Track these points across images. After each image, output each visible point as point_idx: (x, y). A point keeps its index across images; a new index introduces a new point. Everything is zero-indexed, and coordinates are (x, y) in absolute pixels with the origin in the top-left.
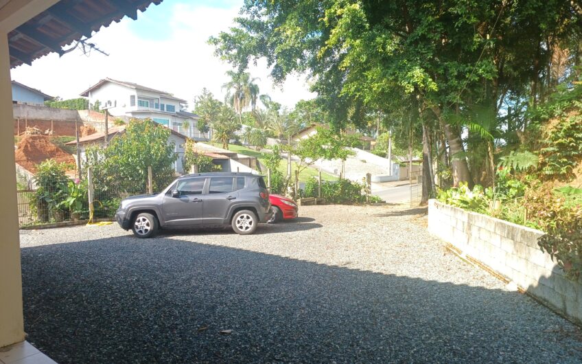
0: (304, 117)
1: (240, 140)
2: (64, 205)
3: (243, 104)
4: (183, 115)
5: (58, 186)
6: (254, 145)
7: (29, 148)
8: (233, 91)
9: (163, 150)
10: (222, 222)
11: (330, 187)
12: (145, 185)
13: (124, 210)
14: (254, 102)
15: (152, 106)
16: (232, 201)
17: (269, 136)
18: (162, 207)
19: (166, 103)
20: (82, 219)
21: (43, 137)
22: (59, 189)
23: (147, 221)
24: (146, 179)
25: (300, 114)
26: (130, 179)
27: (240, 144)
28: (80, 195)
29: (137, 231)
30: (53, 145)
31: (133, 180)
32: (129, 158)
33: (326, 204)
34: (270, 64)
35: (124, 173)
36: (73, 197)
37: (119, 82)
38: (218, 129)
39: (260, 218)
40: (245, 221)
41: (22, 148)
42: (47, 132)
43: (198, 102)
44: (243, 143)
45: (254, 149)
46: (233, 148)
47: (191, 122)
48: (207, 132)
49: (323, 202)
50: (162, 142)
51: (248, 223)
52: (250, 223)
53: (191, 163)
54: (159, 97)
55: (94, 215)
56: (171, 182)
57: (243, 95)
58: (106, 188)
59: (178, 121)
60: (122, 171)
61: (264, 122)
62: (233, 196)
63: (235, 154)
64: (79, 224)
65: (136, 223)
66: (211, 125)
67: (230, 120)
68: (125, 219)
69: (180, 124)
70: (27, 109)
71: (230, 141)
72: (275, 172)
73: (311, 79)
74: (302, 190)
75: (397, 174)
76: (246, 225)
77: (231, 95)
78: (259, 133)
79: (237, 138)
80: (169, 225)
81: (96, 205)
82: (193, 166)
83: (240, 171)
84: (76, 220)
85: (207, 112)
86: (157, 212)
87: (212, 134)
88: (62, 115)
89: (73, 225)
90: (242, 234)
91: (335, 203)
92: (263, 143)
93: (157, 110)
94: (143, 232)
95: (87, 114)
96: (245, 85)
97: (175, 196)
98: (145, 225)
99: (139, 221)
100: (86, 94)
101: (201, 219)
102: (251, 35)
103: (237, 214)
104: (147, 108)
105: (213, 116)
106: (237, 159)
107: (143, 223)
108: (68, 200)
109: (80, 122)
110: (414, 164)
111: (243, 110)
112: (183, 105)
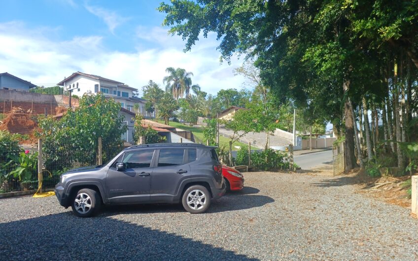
0: (224, 102)
1: (177, 118)
2: (12, 175)
3: (179, 93)
4: (135, 100)
5: (8, 156)
6: (188, 122)
7: (13, 123)
8: (172, 83)
9: (113, 121)
10: (172, 199)
11: (259, 156)
12: (95, 155)
13: (63, 185)
14: (187, 91)
15: (111, 93)
16: (184, 175)
17: (199, 116)
18: (105, 182)
19: (122, 91)
20: (31, 189)
21: (24, 115)
22: (10, 159)
23: (89, 198)
24: (97, 149)
25: (221, 100)
26: (81, 149)
27: (177, 121)
28: (30, 165)
29: (77, 208)
30: (32, 121)
31: (84, 150)
32: (80, 129)
33: (256, 170)
34: (219, 36)
35: (76, 144)
36: (23, 167)
37: (87, 75)
38: (161, 110)
39: (213, 194)
40: (197, 198)
41: (7, 123)
42: (29, 111)
43: (146, 91)
44: (180, 120)
45: (188, 125)
46: (172, 124)
47: (140, 105)
48: (152, 112)
49: (254, 169)
50: (112, 114)
51: (200, 200)
52: (203, 200)
53: (139, 135)
54: (116, 86)
55: (43, 185)
56: (119, 153)
57: (179, 85)
58: (57, 158)
59: (131, 104)
60: (74, 142)
61: (195, 105)
62: (184, 170)
63: (174, 128)
64: (27, 194)
65: (77, 200)
66: (156, 106)
67: (170, 102)
68: (64, 194)
69: (132, 106)
70: (15, 94)
71: (170, 119)
72: (213, 143)
73: (250, 59)
74: (234, 158)
75: (300, 145)
76: (198, 203)
77: (171, 86)
78: (192, 112)
79: (175, 116)
80: (112, 202)
81: (45, 174)
82: (141, 138)
83: (183, 142)
84: (25, 190)
85: (153, 97)
86: (100, 187)
87: (157, 113)
88: (41, 99)
89: (21, 195)
90: (193, 212)
91: (263, 170)
92: (195, 121)
93: (115, 95)
94: (84, 210)
95: (61, 98)
96: (181, 78)
97: (120, 170)
98: (86, 203)
99: (79, 198)
100: (62, 84)
101: (149, 195)
102: (202, 6)
103: (188, 189)
104: (107, 94)
105: (157, 99)
106: (176, 132)
107: (84, 199)
108: (17, 170)
109: (55, 104)
110: (313, 137)
111: (179, 97)
112: (135, 92)
